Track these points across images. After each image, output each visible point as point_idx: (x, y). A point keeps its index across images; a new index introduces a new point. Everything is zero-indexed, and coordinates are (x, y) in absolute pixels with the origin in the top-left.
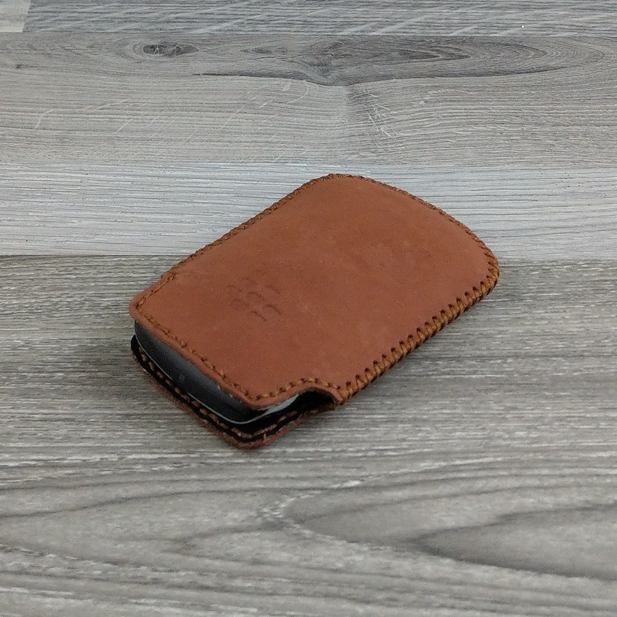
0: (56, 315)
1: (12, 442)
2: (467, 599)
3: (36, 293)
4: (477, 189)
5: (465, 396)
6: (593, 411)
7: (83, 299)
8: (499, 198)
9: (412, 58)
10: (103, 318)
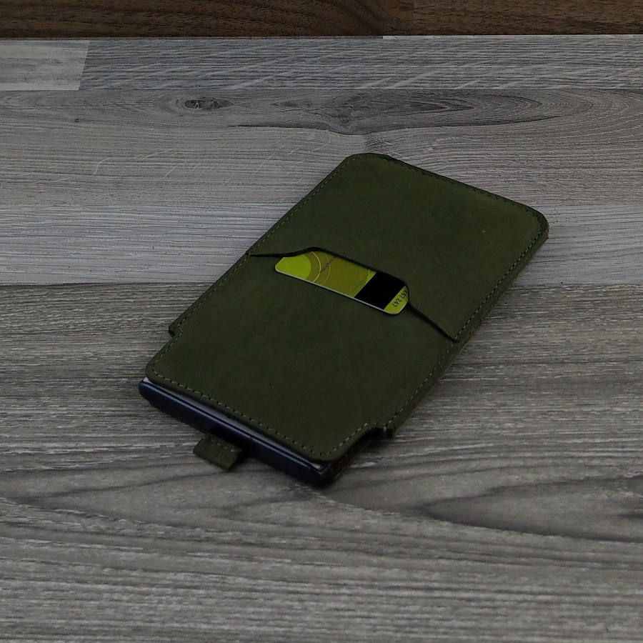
0: (118, 332)
2: (461, 553)
5: (463, 395)
6: (571, 407)
7: (141, 318)
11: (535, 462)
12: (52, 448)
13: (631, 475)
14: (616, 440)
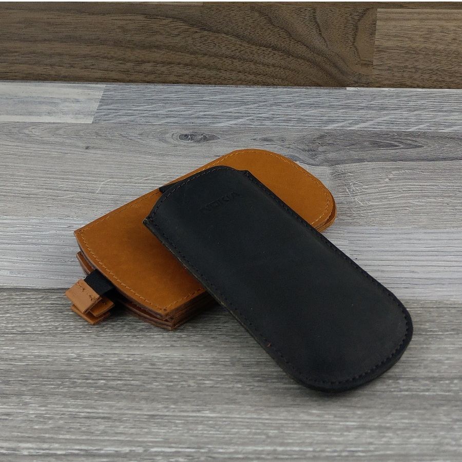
0: (103, 335)
1: (62, 434)
4: (430, 246)
8: (447, 254)
9: (380, 146)
10: (138, 338)
12: (27, 449)
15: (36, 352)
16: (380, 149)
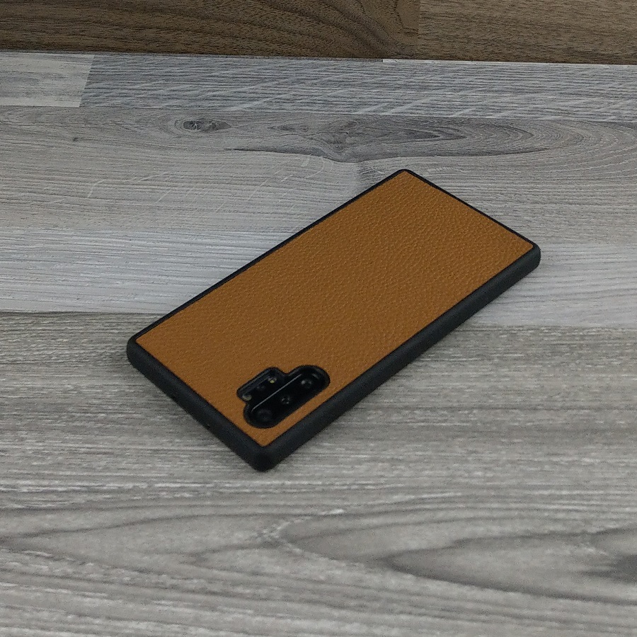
1: (60, 470)
2: (422, 607)
3: (84, 345)
5: (435, 440)
6: (540, 456)
9: (415, 137)
11: (501, 514)
12: (25, 486)
13: (594, 530)
14: (583, 492)
15: (30, 384)
16: (417, 140)
